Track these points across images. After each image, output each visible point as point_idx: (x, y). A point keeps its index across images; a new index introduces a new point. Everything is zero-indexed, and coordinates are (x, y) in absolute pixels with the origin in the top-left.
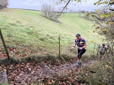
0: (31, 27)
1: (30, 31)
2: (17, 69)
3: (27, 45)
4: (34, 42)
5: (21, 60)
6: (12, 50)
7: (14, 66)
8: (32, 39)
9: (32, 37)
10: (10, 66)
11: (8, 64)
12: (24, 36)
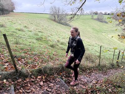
0: (40, 32)
1: (39, 37)
2: (26, 85)
3: (36, 53)
4: (44, 50)
5: (30, 72)
6: (20, 60)
7: (22, 81)
8: (42, 46)
9: (41, 43)
10: (19, 81)
11: (16, 78)
12: (33, 43)
